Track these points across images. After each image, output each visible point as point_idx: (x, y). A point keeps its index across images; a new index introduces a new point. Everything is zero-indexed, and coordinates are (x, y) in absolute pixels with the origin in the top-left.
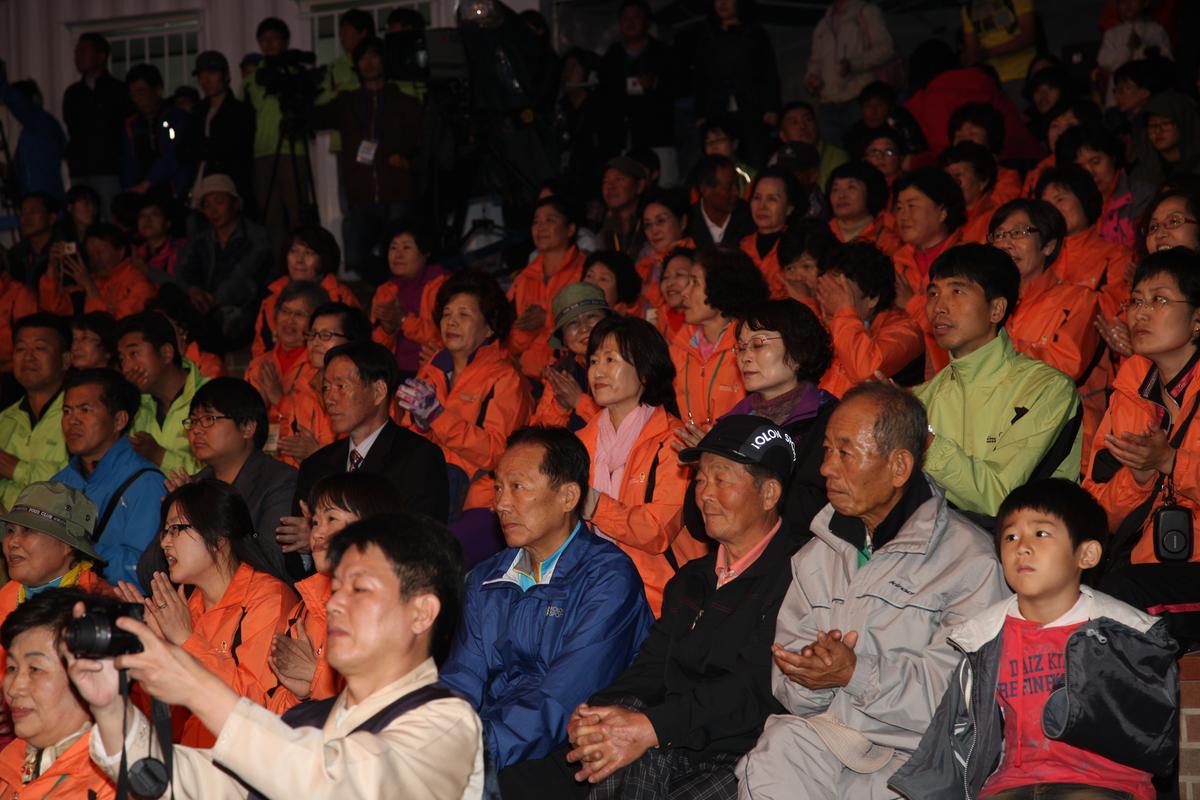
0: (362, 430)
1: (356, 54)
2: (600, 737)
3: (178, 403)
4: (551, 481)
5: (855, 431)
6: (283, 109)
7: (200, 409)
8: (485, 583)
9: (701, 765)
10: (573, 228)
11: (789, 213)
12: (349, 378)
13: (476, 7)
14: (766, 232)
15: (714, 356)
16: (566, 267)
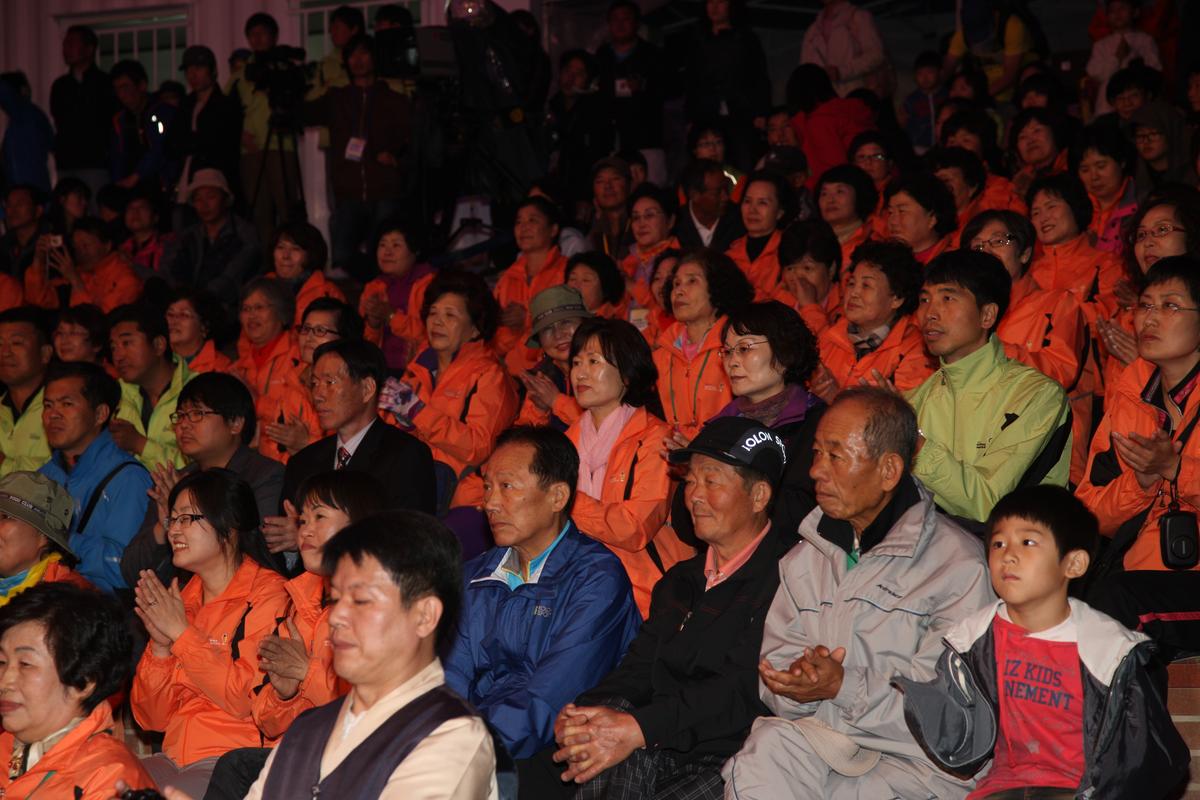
0: (350, 427)
1: (346, 51)
2: (587, 737)
3: (166, 396)
4: (540, 481)
5: (845, 436)
6: (272, 104)
7: (189, 403)
8: (473, 581)
9: (687, 766)
10: (556, 227)
11: (779, 216)
12: (338, 374)
13: (466, 6)
14: (757, 235)
15: (698, 356)
16: (549, 267)
